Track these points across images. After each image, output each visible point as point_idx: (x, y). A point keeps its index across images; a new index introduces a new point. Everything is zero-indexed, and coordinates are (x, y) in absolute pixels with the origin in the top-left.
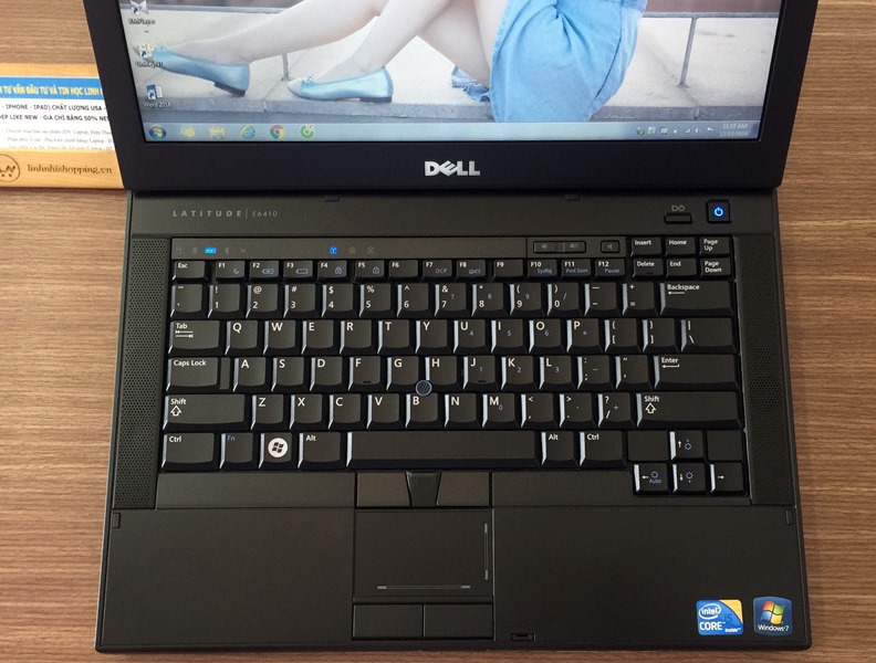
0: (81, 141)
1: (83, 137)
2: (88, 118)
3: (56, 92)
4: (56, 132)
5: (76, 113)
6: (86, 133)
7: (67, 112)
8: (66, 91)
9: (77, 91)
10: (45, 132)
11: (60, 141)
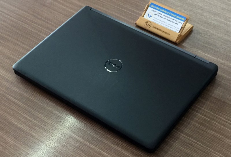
1: (169, 25)
7: (169, 19)
8: (172, 14)
9: (174, 16)
10: (162, 21)
11: (164, 24)
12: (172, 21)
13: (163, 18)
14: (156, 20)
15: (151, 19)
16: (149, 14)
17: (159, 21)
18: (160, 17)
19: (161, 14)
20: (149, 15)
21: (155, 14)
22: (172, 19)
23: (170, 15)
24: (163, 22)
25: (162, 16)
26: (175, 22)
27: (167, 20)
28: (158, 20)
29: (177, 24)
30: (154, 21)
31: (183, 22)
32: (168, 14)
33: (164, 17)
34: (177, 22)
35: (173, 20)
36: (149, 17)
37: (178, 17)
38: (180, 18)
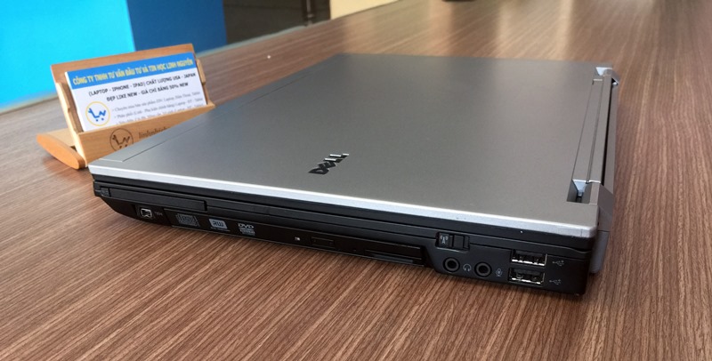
0: (169, 106)
1: (171, 102)
2: (172, 87)
3: (147, 71)
4: (152, 103)
5: (164, 84)
6: (173, 99)
7: (157, 85)
8: (153, 68)
9: (161, 67)
10: (144, 104)
11: (155, 109)
12: (168, 83)
13: (140, 95)
14: (124, 112)
15: (111, 122)
16: (91, 111)
17: (137, 109)
18: (129, 95)
19: (126, 87)
21: (109, 99)
22: (163, 80)
23: (150, 73)
24: (149, 103)
25: (132, 90)
26: (177, 82)
27: (154, 90)
28: (132, 110)
29: (187, 84)
30: (125, 120)
31: (194, 70)
32: (144, 75)
33: (138, 90)
34: (183, 80)
35: (168, 79)
36: (99, 119)
37: (172, 65)
38: (180, 64)
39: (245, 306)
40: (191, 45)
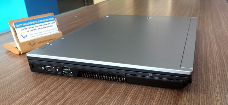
0: (47, 33)
1: (47, 32)
2: (48, 27)
3: (39, 22)
4: (42, 32)
5: (45, 26)
6: (48, 31)
7: (43, 26)
8: (41, 21)
9: (44, 20)
10: (39, 33)
11: (43, 34)
12: (46, 26)
13: (37, 30)
14: (33, 36)
15: (29, 39)
16: (22, 36)
17: (37, 34)
18: (34, 30)
19: (33, 27)
20: (24, 36)
21: (28, 31)
22: (44, 25)
23: (40, 23)
24: (41, 32)
25: (35, 28)
26: (49, 25)
27: (42, 28)
28: (35, 35)
29: (52, 26)
30: (33, 38)
31: (54, 21)
32: (38, 23)
33: (37, 28)
34: (51, 25)
35: (46, 24)
36: (25, 38)
37: (47, 20)
38: (50, 19)
39: (80, 92)
40: (53, 13)
